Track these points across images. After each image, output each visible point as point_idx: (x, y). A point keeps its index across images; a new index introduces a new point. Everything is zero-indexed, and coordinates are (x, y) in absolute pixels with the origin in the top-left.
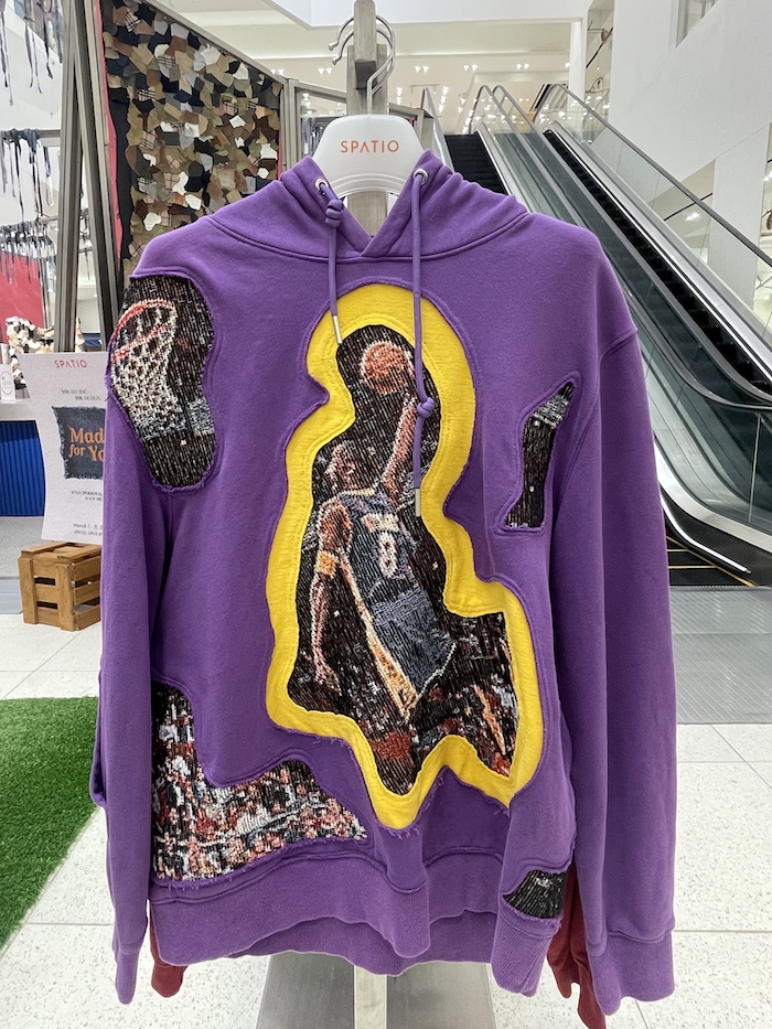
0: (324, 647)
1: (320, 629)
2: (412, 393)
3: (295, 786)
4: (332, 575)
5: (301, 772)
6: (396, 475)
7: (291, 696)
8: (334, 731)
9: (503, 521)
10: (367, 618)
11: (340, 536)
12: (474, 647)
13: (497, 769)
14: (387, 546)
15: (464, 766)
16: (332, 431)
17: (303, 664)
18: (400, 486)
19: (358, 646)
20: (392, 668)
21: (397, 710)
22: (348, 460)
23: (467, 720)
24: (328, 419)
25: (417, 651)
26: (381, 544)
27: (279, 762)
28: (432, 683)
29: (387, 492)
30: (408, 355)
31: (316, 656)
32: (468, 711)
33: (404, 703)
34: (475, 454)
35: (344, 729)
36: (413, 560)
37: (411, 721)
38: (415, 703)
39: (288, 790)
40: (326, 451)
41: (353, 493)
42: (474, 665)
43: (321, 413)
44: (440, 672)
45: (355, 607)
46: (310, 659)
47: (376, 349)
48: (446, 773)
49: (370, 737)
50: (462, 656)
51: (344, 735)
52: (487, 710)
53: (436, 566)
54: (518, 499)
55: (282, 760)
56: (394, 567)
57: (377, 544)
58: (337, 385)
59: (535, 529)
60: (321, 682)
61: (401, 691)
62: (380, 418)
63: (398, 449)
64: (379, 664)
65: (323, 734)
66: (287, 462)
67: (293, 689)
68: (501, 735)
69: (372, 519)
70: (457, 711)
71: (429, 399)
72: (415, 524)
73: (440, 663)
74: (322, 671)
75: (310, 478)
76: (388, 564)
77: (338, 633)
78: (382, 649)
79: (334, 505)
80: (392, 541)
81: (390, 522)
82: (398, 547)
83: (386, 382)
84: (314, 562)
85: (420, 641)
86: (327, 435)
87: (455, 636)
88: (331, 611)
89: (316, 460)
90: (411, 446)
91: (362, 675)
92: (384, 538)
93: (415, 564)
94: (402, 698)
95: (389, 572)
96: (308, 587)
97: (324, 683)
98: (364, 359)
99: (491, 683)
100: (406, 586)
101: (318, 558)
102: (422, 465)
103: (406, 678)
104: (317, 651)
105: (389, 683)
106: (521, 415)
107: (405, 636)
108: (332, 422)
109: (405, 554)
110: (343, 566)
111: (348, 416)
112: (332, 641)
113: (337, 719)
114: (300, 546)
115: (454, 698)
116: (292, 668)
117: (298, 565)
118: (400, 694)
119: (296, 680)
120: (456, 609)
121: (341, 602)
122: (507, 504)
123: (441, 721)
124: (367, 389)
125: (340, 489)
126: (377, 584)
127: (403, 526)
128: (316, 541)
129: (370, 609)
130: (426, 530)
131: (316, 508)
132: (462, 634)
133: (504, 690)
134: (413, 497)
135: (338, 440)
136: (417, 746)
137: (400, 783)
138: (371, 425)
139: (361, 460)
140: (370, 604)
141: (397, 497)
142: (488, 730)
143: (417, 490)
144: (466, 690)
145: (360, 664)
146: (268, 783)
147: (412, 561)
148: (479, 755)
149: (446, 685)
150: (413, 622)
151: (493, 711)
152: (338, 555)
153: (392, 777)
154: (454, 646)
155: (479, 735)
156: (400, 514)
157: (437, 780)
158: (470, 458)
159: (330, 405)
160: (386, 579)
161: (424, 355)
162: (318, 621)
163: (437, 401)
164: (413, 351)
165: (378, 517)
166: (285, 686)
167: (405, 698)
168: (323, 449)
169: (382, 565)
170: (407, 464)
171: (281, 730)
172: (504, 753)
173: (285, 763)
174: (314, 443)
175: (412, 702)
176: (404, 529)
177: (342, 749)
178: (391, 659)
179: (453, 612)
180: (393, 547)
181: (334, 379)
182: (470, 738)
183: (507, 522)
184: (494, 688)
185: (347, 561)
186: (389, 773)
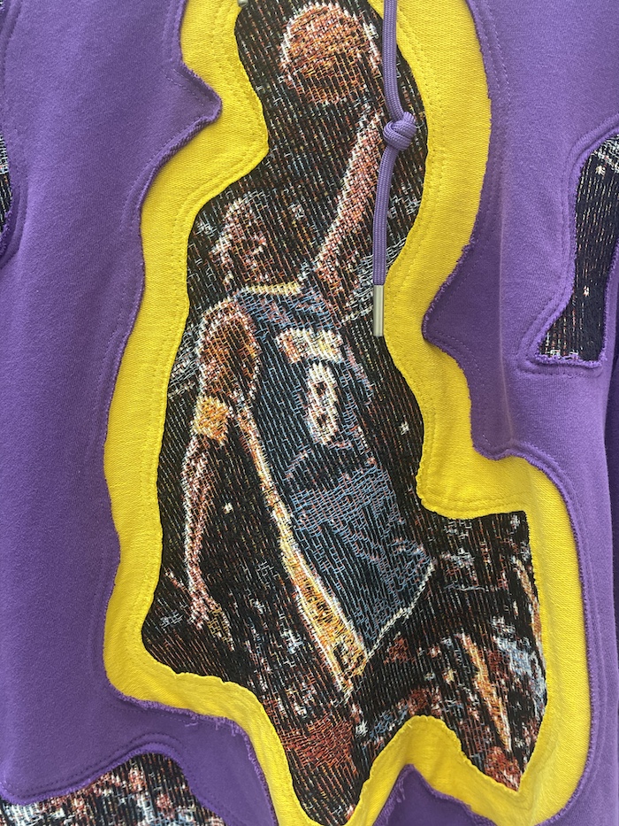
0: (205, 565)
1: (199, 535)
2: (375, 106)
3: (154, 796)
4: (222, 439)
5: (164, 773)
6: (342, 258)
7: (147, 647)
8: (222, 707)
9: (534, 346)
10: (281, 516)
11: (236, 369)
12: (464, 571)
13: (496, 774)
14: (321, 388)
15: (438, 765)
16: (224, 174)
17: (168, 595)
18: (348, 281)
19: (263, 566)
20: (323, 606)
21: (330, 680)
22: (254, 229)
23: (447, 691)
24: (218, 151)
25: (369, 576)
26: (310, 385)
27: (127, 758)
28: (393, 630)
29: (324, 288)
30: (369, 31)
31: (191, 581)
32: (450, 677)
33: (343, 667)
34: (486, 225)
35: (237, 707)
36: (366, 416)
37: (355, 698)
38: (362, 667)
39: (141, 802)
40: (212, 211)
41: (261, 290)
42: (463, 601)
43: (205, 140)
44: (405, 612)
45: (261, 499)
46: (181, 585)
47: (310, 18)
48: (410, 779)
49: (283, 725)
50: (443, 584)
51: (237, 716)
52: (481, 675)
53: (405, 428)
54: (563, 306)
55: (130, 755)
56: (332, 427)
57: (304, 386)
58: (237, 85)
59: (591, 364)
60: (199, 625)
61: (339, 648)
62: (315, 148)
63: (347, 210)
64: (301, 599)
65: (202, 711)
66: (145, 232)
67: (153, 636)
68: (505, 718)
69: (295, 341)
70: (430, 676)
71: (407, 115)
72: (372, 352)
73: (406, 597)
74: (201, 606)
75: (184, 262)
76: (322, 420)
77: (231, 543)
78: (307, 572)
79: (228, 312)
80: (329, 379)
81: (326, 346)
82: (340, 391)
83: (326, 82)
84: (190, 416)
85: (373, 559)
86: (216, 181)
87: (432, 551)
88: (219, 504)
89: (195, 228)
90: (370, 205)
91: (271, 618)
92: (317, 374)
93: (369, 424)
94: (339, 660)
95: (323, 435)
96: (181, 461)
97: (205, 626)
98: (288, 36)
99: (492, 632)
100: (353, 461)
101: (198, 409)
102: (389, 244)
103: (349, 625)
104: (193, 572)
105: (318, 632)
106: (576, 151)
107: (349, 551)
108: (225, 157)
109: (352, 405)
110: (241, 424)
111: (256, 145)
112: (220, 557)
113: (226, 689)
114: (165, 386)
115: (427, 656)
116: (150, 599)
117: (162, 421)
118: (338, 652)
119: (158, 621)
120: (436, 504)
121: (236, 488)
122: (543, 314)
123: (404, 695)
124: (291, 95)
125: (238, 283)
126: (301, 457)
127: (350, 353)
128: (194, 379)
129: (287, 502)
130: (391, 363)
131: (193, 318)
132: (446, 548)
133: (514, 646)
134: (371, 301)
135: (235, 190)
136: (363, 739)
137: (333, 806)
138: (298, 162)
139: (277, 229)
140: (287, 492)
141: (341, 300)
142: (483, 709)
143: (379, 288)
144: (448, 642)
145: (267, 598)
146: (106, 793)
147: (364, 418)
148: (464, 748)
149: (416, 633)
150: (364, 525)
151: (492, 678)
152: (233, 404)
153: (320, 798)
154: (431, 569)
155: (465, 715)
156: (346, 332)
157: (395, 792)
158: (476, 233)
159: (223, 125)
160: (317, 447)
161: (399, 31)
162: (195, 520)
163: (422, 122)
164: (378, 23)
165: (305, 335)
166: (138, 630)
167: (345, 659)
168: (207, 207)
169: (312, 423)
170: (360, 241)
171: (130, 705)
172: (509, 749)
173: (137, 759)
174: (192, 196)
175: (357, 665)
176: (352, 360)
177: (233, 738)
178: (323, 591)
179: (433, 509)
180: (332, 392)
181: (230, 74)
182: (451, 721)
183: (543, 348)
184: (498, 641)
185: (249, 415)
186: (314, 790)
